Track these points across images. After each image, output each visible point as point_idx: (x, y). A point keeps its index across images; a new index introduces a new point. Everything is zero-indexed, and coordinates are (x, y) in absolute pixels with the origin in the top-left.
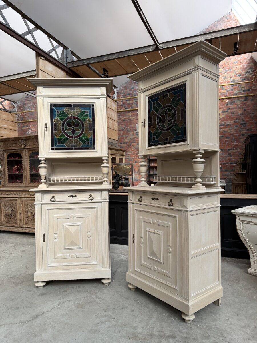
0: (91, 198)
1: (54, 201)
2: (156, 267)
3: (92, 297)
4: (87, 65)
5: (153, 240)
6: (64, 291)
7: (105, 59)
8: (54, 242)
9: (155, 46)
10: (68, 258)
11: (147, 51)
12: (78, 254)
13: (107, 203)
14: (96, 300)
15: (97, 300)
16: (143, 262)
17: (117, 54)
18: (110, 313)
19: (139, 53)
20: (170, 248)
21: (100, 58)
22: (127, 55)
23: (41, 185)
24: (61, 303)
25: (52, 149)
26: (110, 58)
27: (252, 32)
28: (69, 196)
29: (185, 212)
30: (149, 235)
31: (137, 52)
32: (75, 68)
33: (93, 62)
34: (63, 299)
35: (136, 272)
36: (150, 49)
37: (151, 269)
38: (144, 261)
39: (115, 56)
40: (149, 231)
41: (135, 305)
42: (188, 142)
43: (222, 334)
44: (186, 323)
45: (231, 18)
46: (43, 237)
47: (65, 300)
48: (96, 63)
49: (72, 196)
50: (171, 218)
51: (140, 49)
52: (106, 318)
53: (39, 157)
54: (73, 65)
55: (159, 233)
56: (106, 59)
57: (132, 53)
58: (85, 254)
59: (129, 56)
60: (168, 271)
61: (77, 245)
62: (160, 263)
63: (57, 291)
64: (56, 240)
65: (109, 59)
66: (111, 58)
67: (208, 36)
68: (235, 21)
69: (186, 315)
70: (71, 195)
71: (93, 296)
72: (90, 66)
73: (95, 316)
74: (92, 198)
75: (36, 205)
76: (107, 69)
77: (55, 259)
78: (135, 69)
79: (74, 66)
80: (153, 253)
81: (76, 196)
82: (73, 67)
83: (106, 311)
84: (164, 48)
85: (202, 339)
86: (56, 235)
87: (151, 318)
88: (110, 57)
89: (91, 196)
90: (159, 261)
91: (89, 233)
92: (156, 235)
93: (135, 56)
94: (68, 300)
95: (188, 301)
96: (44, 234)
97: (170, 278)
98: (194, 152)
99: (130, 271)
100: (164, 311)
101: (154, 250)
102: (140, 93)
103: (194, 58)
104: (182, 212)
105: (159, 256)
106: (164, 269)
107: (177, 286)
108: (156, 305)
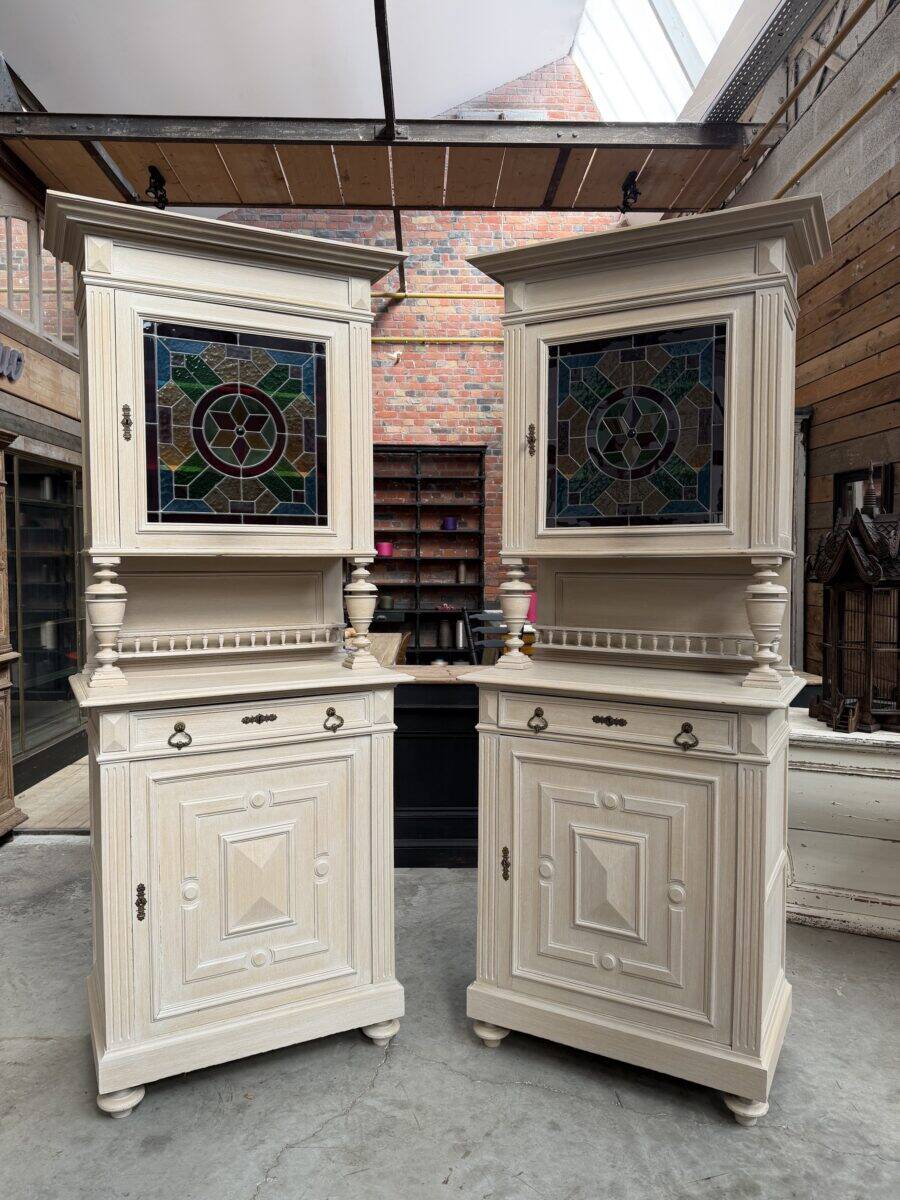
0: (333, 721)
1: (185, 745)
2: (612, 958)
3: (373, 1109)
4: (87, 143)
5: (608, 865)
6: (241, 1108)
7: (173, 131)
8: (184, 912)
9: (380, 127)
10: (242, 969)
11: (348, 138)
12: (281, 948)
13: (392, 735)
14: (396, 1113)
15: (398, 1114)
16: (551, 944)
17: (225, 124)
18: (487, 1156)
19: (316, 138)
20: (680, 889)
21: (149, 123)
22: (267, 138)
23: (102, 676)
24: (271, 1161)
25: (152, 518)
26: (195, 132)
28: (246, 721)
29: (752, 767)
30: (583, 846)
31: (307, 134)
32: (26, 140)
33: (117, 133)
34: (262, 1142)
35: (511, 981)
36: (360, 134)
37: (590, 966)
38: (557, 940)
39: (214, 131)
40: (582, 836)
41: (544, 1101)
42: (728, 526)
43: (862, 1138)
44: (745, 1127)
45: (567, 78)
46: (135, 898)
47: (271, 1146)
48: (129, 139)
49: (259, 719)
50: (686, 789)
51: (320, 125)
52: (490, 1178)
53: (91, 551)
54: (19, 129)
55: (633, 840)
56: (176, 136)
57: (288, 133)
58: (310, 943)
59: (274, 142)
60: (669, 967)
61: (277, 912)
62: (637, 941)
63: (209, 1114)
64: (190, 907)
65: (189, 135)
66: (198, 135)
67: (561, 131)
68: (580, 92)
69: (741, 1101)
70: (253, 713)
71: (369, 1102)
72: (99, 146)
73: (446, 1182)
74: (337, 722)
75: (103, 769)
76: (164, 173)
77: (187, 982)
78: (275, 193)
79: (27, 132)
80: (606, 912)
81: (273, 718)
82: (20, 136)
83: (467, 1153)
84: (410, 140)
85: (831, 1173)
86: (191, 886)
87: (630, 1137)
88: (195, 129)
89: (331, 713)
91: (322, 861)
92: (616, 847)
93: (296, 147)
94: (287, 1140)
95: (758, 1056)
96: (141, 889)
97: (678, 987)
98: (754, 562)
99: (484, 981)
100: (650, 1101)
101: (610, 901)
102: (515, 327)
103: (765, 244)
104: (741, 766)
105: (629, 918)
106: (651, 961)
107: (707, 1012)
108: (609, 1086)
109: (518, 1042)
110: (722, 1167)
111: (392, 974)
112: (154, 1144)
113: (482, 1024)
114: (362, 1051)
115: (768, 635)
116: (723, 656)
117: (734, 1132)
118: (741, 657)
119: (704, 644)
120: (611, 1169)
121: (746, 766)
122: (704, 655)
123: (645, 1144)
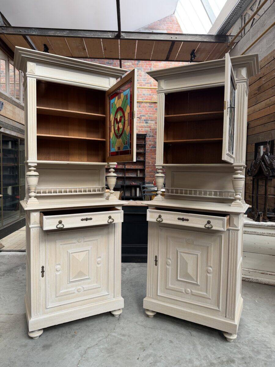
2: (189, 290)
3: (115, 336)
4: (24, 36)
5: (188, 261)
6: (73, 336)
7: (51, 33)
8: (56, 275)
9: (116, 34)
10: (74, 293)
11: (106, 37)
12: (86, 286)
14: (121, 338)
15: (123, 338)
16: (170, 285)
17: (68, 31)
18: (151, 351)
19: (96, 36)
20: (211, 269)
21: (44, 30)
22: (81, 36)
23: (31, 201)
24: (83, 352)
26: (58, 34)
27: (212, 44)
29: (234, 231)
30: (181, 256)
31: (93, 35)
32: (5, 35)
33: (34, 33)
34: (80, 346)
36: (110, 36)
37: (182, 292)
38: (172, 284)
39: (65, 34)
40: (180, 252)
41: (168, 334)
43: (265, 345)
44: (230, 342)
45: (173, 21)
46: (41, 270)
47: (83, 348)
48: (38, 35)
50: (213, 238)
51: (97, 32)
52: (152, 358)
53: (28, 161)
54: (3, 31)
55: (196, 254)
56: (53, 35)
57: (88, 35)
58: (95, 285)
59: (83, 37)
60: (207, 293)
61: (85, 275)
62: (197, 285)
63: (63, 338)
64: (58, 273)
65: (56, 35)
66: (60, 35)
67: (172, 36)
68: (176, 25)
69: (228, 334)
71: (114, 334)
72: (28, 37)
73: (138, 359)
75: (31, 230)
76: (48, 47)
77: (57, 297)
78: (83, 54)
79: (6, 33)
80: (187, 276)
82: (3, 34)
83: (144, 350)
84: (125, 38)
85: (256, 356)
86: (58, 267)
87: (194, 345)
88: (59, 33)
90: (196, 284)
91: (99, 259)
92: (191, 255)
93: (90, 39)
94: (88, 346)
95: (234, 320)
96: (43, 267)
97: (210, 299)
98: (235, 168)
99: (149, 297)
100: (200, 334)
101: (189, 272)
102: (161, 94)
103: (240, 69)
104: (230, 231)
105: (195, 278)
106: (201, 291)
107: (218, 306)
108: (187, 329)
109: (159, 316)
110: (223, 354)
111: (120, 295)
112: (46, 347)
113: (148, 310)
114: (111, 318)
115: (239, 191)
116: (224, 197)
117: (226, 344)
118: (229, 198)
119: (218, 193)
120: (189, 355)
121: (232, 231)
122: (218, 197)
123: (199, 347)
